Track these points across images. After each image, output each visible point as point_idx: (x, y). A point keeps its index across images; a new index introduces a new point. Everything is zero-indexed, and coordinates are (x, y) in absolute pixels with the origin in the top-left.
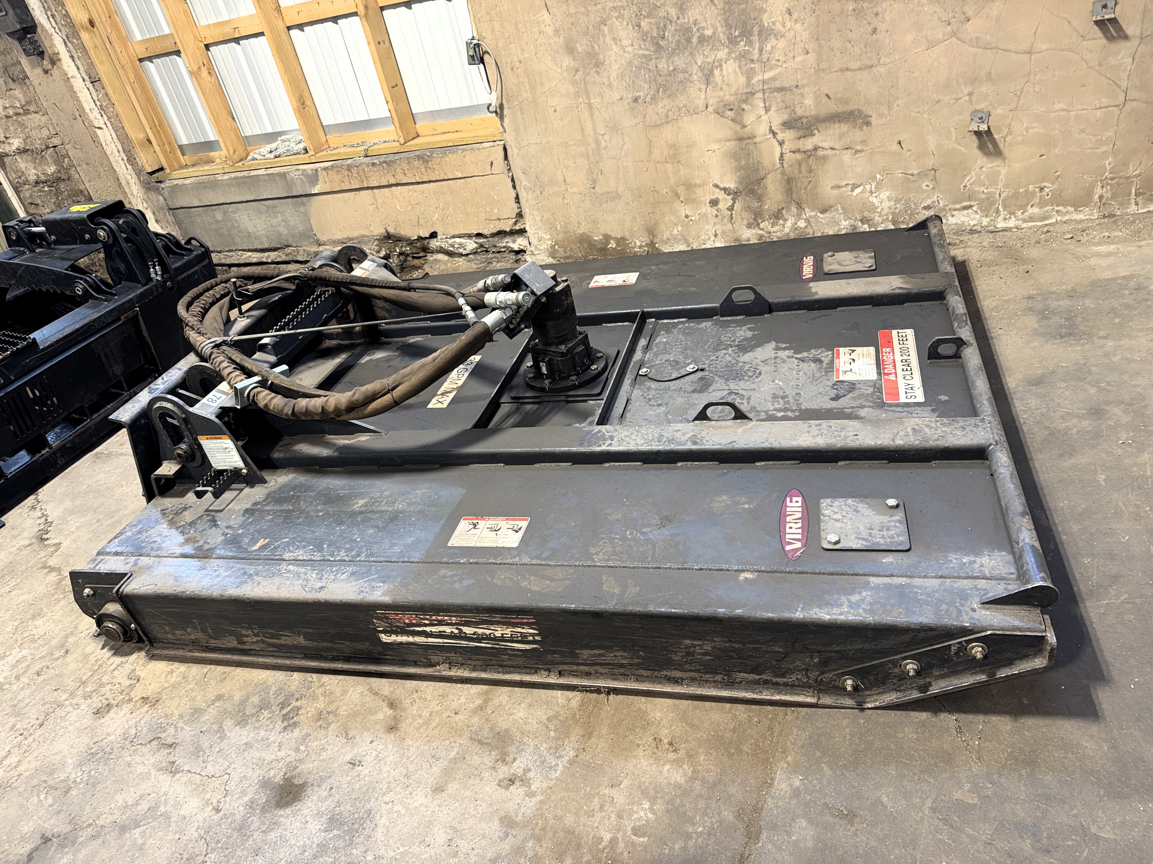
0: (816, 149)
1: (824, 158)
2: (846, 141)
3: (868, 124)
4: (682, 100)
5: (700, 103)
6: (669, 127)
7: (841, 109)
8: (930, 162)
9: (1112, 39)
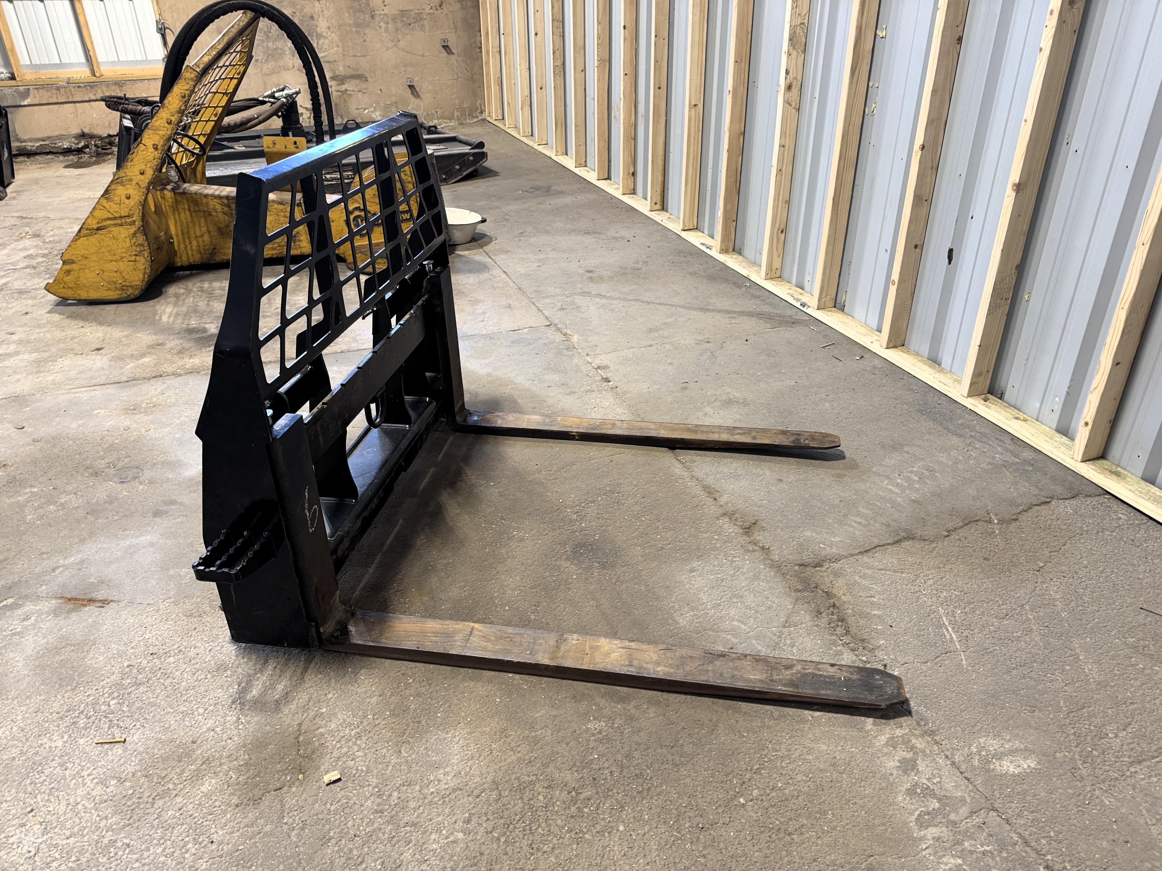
0: (346, 90)
1: (350, 95)
2: (358, 88)
3: (367, 81)
4: (281, 63)
6: (275, 75)
7: (355, 73)
8: (394, 99)
9: (448, 53)
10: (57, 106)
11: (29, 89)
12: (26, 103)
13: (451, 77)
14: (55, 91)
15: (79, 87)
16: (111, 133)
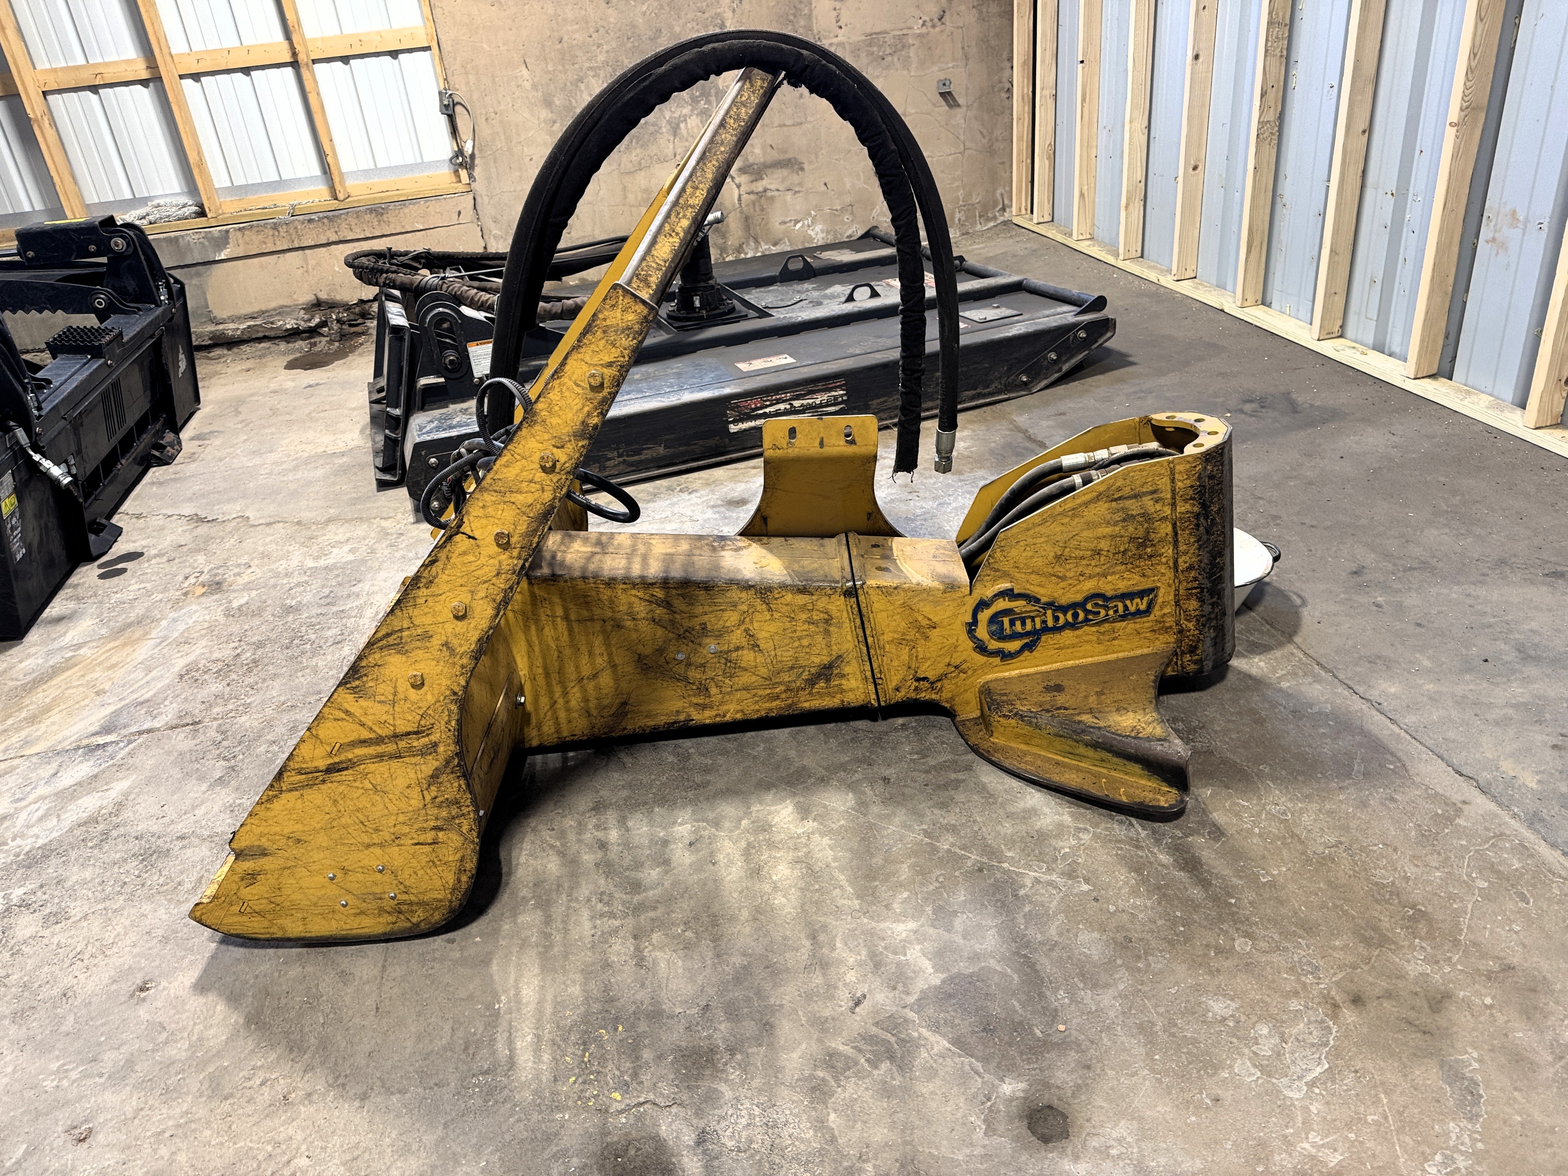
0: (765, 190)
1: (772, 198)
2: (787, 183)
3: (802, 169)
4: (653, 149)
5: (669, 152)
6: (643, 173)
7: (782, 157)
8: (848, 199)
9: (950, 106)
10: (275, 257)
11: (227, 232)
12: (223, 257)
13: (953, 150)
14: (271, 233)
15: (310, 221)
16: (364, 298)
